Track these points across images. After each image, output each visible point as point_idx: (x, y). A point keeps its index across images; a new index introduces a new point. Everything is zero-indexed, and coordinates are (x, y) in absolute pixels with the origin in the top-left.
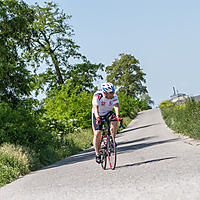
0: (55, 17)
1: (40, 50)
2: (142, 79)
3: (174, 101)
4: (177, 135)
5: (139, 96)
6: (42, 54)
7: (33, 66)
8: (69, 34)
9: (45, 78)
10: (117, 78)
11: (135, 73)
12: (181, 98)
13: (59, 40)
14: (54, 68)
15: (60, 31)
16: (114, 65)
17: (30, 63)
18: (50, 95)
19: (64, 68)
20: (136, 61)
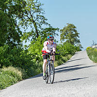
0: (36, 4)
2: (78, 36)
3: (93, 47)
5: (76, 44)
6: (29, 22)
8: (43, 13)
9: (30, 34)
10: (65, 35)
11: (74, 33)
13: (37, 16)
14: (34, 30)
15: (38, 11)
16: (64, 29)
17: (23, 27)
18: (32, 43)
19: (40, 30)
20: (75, 27)
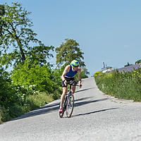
0: (20, 13)
1: (9, 37)
2: (81, 56)
3: (104, 72)
4: (106, 96)
6: (10, 39)
7: (4, 47)
8: (30, 25)
9: (13, 56)
10: (63, 56)
11: (76, 52)
12: (109, 70)
13: (22, 29)
14: (19, 49)
15: (23, 23)
16: (61, 47)
17: (2, 45)
18: (16, 69)
19: (26, 49)
20: (76, 44)
